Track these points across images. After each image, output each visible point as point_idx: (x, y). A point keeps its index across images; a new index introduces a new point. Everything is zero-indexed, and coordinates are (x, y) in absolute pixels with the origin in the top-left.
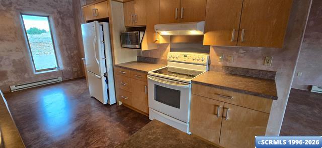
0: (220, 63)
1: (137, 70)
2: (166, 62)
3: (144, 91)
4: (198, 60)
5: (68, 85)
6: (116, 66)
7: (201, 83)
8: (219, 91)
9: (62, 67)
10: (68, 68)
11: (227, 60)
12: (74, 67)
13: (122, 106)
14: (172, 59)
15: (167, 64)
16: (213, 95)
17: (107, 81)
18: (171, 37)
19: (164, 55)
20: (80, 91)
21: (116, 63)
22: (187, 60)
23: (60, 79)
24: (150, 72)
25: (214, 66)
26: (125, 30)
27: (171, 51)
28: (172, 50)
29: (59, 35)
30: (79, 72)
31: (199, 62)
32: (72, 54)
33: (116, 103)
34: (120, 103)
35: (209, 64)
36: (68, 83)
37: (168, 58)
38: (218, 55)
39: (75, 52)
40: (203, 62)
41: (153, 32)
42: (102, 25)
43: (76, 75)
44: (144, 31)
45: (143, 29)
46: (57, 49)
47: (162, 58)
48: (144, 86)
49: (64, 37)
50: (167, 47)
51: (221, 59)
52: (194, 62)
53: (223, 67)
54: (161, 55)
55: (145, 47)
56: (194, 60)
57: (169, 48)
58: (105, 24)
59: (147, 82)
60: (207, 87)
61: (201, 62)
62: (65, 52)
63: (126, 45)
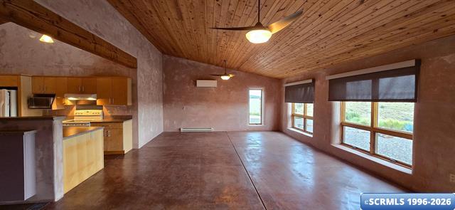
0: (109, 115)
2: (73, 118)
14: (78, 115)
18: (77, 101)
22: (89, 114)
25: (106, 116)
26: (32, 96)
28: (77, 109)
31: (96, 115)
35: (103, 115)
37: (75, 114)
41: (63, 97)
42: (9, 92)
45: (53, 96)
50: (73, 107)
51: (110, 112)
54: (68, 113)
55: (54, 107)
56: (93, 114)
57: (75, 108)
58: (13, 91)
63: (34, 107)
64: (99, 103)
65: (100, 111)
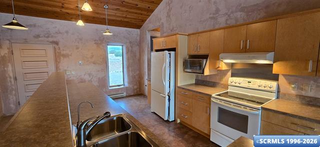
0: (293, 92)
1: (200, 93)
2: (226, 87)
3: (207, 113)
4: (265, 87)
5: (131, 100)
6: (179, 87)
7: (274, 110)
8: (296, 120)
9: (127, 84)
10: (131, 86)
11: (302, 89)
12: (135, 85)
13: (180, 123)
14: (233, 84)
15: (227, 88)
16: (289, 124)
17: (169, 100)
18: (232, 64)
19: (224, 80)
20: (141, 106)
21: (179, 84)
22: (251, 86)
23: (125, 94)
24: (213, 95)
25: (285, 95)
26: (188, 57)
27: (231, 77)
28: (233, 75)
29: (128, 59)
30: (138, 90)
31: (266, 89)
32: (135, 74)
33: (175, 121)
34: (179, 121)
35: (278, 92)
36: (130, 98)
37: (229, 83)
38: (290, 83)
39: (138, 72)
40: (272, 89)
41: (217, 58)
42: (170, 54)
43: (135, 92)
44: (207, 59)
45: (206, 57)
46: (125, 70)
47: (222, 82)
48: (207, 107)
49: (131, 61)
50: (228, 72)
51: (293, 88)
52: (260, 88)
53: (297, 96)
54: (221, 79)
55: (207, 72)
56: (259, 86)
57: (230, 73)
58: (173, 53)
59: (210, 104)
60: (281, 116)
61: (269, 89)
62: (131, 73)
63: (189, 70)
64: (277, 68)
65: (274, 84)
